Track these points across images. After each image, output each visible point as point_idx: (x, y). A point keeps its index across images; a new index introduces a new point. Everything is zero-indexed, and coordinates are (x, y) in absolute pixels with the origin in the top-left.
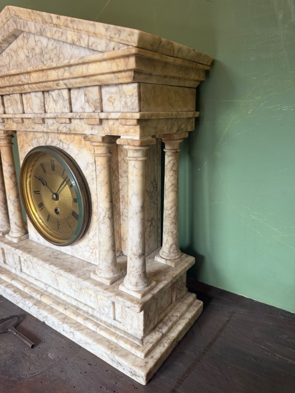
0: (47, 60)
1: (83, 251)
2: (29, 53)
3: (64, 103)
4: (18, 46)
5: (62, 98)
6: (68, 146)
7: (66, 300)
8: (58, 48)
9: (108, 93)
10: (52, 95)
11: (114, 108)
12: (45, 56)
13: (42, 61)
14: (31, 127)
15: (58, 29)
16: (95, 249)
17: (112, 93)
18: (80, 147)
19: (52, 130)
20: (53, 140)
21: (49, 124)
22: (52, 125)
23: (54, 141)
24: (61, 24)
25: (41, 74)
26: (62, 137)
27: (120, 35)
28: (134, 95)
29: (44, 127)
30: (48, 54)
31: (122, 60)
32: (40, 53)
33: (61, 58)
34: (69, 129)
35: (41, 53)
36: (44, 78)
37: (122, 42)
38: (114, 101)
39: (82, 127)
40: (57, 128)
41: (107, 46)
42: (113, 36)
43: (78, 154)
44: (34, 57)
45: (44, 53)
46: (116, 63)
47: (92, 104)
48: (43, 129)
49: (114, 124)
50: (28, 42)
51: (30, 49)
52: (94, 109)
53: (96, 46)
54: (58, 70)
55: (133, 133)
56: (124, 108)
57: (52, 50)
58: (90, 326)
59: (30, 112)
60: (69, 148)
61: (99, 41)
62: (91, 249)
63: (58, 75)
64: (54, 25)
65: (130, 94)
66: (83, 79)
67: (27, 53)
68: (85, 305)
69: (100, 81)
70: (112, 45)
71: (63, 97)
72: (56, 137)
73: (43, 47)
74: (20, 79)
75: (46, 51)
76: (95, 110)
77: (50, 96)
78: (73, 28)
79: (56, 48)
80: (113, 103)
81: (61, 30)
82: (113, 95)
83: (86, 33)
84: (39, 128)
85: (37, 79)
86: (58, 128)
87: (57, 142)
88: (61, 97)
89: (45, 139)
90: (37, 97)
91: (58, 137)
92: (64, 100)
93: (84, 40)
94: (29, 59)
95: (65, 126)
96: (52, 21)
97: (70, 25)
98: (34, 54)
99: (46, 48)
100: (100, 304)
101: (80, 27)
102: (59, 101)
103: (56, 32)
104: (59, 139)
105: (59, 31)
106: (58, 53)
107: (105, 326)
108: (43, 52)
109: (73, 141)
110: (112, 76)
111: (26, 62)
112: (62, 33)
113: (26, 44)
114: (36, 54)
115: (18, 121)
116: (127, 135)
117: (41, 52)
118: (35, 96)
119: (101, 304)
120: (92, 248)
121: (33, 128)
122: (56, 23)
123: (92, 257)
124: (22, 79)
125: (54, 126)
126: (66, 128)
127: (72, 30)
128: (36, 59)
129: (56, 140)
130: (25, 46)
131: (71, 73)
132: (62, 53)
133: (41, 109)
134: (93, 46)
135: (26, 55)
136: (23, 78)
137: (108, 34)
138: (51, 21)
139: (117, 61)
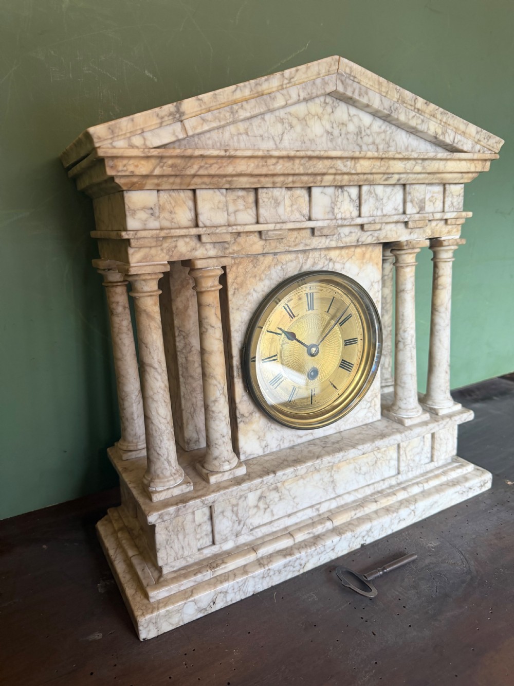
0: (369, 145)
1: (355, 414)
2: (333, 128)
3: (377, 203)
4: (309, 113)
5: (375, 197)
6: (342, 266)
7: (356, 498)
8: (388, 133)
9: (430, 192)
10: (348, 193)
11: (435, 208)
12: (366, 139)
13: (358, 145)
14: (302, 243)
15: (418, 115)
16: (375, 399)
17: (434, 193)
18: (362, 263)
19: (346, 243)
20: (316, 262)
21: (342, 235)
22: (348, 235)
23: (318, 263)
24: (427, 111)
25: (378, 163)
26: (333, 254)
27: (488, 140)
28: (461, 195)
29: (331, 240)
30: (371, 136)
31: (480, 162)
32: (355, 133)
33: (391, 146)
34: (377, 237)
35: (359, 133)
36: (382, 168)
37: (488, 147)
38: (435, 201)
39: (397, 233)
40: (356, 239)
41: (473, 147)
42: (482, 139)
43: (358, 273)
44: (343, 136)
45: (363, 133)
46: (475, 164)
47: (417, 203)
48: (329, 243)
49: (437, 225)
50: (333, 112)
51: (337, 123)
52: (418, 210)
53: (462, 145)
54: (407, 162)
55: (455, 232)
56: (450, 208)
57: (379, 133)
58: (416, 490)
59: (298, 218)
60: (344, 268)
61: (465, 140)
62: (369, 402)
63: (405, 168)
64: (415, 108)
65: (458, 194)
66: (427, 175)
67: (328, 127)
68: (383, 480)
69: (442, 179)
70: (478, 147)
71: (376, 195)
72: (322, 256)
73: (362, 126)
74: (334, 165)
75: (368, 132)
76: (420, 211)
77: (346, 193)
78: (441, 120)
79: (385, 132)
80: (434, 203)
81: (422, 117)
82: (435, 195)
83: (454, 130)
84: (320, 242)
85: (370, 168)
86: (359, 239)
87: (324, 263)
88: (373, 194)
89: (299, 262)
90: (325, 194)
91: (326, 256)
92: (377, 199)
93: (449, 136)
94: (332, 137)
95: (371, 235)
96: (415, 104)
97: (439, 116)
98: (343, 132)
99: (368, 128)
100: (409, 458)
101: (450, 122)
102: (369, 201)
103: (414, 117)
104: (328, 258)
105: (419, 117)
106: (387, 138)
107: (422, 478)
108: (361, 133)
109: (351, 257)
110: (460, 175)
111: (324, 139)
112: (423, 121)
113: (330, 114)
114: (347, 133)
115: (280, 235)
116: (449, 235)
117: (357, 132)
118: (322, 193)
119: (410, 456)
120: (371, 399)
121: (306, 245)
122: (420, 108)
123: (370, 415)
124: (339, 166)
125: (351, 236)
126: (373, 236)
127: (439, 122)
128: (348, 139)
129: (323, 260)
130: (326, 117)
131: (424, 168)
132: (393, 141)
133: (331, 213)
134: (459, 143)
135: (326, 130)
136: (340, 164)
137: (478, 137)
138: (413, 103)
139: (476, 162)
